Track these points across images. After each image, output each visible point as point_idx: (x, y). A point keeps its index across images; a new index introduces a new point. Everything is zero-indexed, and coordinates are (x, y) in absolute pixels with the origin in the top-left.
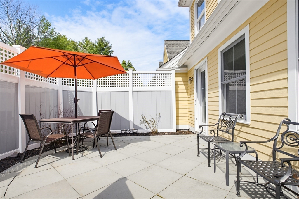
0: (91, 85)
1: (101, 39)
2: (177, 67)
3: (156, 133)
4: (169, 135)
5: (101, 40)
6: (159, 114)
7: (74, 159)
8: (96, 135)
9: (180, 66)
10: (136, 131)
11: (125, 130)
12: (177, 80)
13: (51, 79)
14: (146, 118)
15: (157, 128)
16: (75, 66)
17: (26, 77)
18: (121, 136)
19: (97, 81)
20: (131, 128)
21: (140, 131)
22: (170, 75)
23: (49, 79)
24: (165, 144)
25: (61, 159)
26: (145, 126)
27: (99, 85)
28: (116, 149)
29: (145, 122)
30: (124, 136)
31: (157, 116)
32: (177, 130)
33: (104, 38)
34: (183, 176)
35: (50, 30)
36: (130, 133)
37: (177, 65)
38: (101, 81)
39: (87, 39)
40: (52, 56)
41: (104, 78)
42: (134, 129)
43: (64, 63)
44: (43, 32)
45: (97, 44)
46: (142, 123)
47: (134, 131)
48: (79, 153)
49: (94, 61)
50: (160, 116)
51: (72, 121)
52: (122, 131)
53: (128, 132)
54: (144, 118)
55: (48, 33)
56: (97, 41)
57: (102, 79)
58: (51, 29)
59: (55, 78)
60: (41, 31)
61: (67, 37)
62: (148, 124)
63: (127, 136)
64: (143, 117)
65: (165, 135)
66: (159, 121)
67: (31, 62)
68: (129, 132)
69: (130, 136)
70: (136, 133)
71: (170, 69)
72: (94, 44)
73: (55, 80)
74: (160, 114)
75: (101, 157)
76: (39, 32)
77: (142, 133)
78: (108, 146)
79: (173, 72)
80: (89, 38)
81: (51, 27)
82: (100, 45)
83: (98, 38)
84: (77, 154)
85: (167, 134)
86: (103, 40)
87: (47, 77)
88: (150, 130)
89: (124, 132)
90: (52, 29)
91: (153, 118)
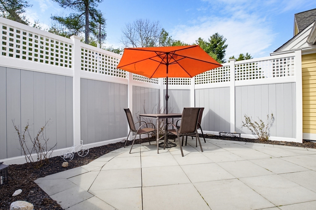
0: (189, 83)
1: (214, 35)
2: (307, 45)
3: (265, 141)
4: (287, 145)
5: (214, 37)
6: (272, 115)
7: (159, 152)
8: (179, 132)
9: (313, 43)
10: (238, 135)
11: (224, 133)
12: (305, 66)
13: (154, 80)
14: (250, 119)
15: (269, 134)
16: (167, 64)
17: (134, 79)
18: (218, 139)
19: (196, 78)
20: (232, 130)
21: (243, 136)
22: (293, 59)
23: (152, 80)
24: (271, 156)
25: (150, 151)
26: (250, 129)
27: (197, 82)
28: (202, 151)
29: (250, 124)
30: (221, 139)
31: (269, 118)
32: (304, 141)
33: (217, 34)
34: (274, 206)
35: (167, 40)
36: (230, 137)
37: (307, 43)
38: (199, 77)
39: (201, 40)
40: (149, 58)
41: (202, 74)
42: (235, 132)
43: (161, 63)
44: (163, 42)
45: (210, 42)
46: (245, 126)
47: (235, 135)
48: (166, 149)
49: (185, 57)
50: (273, 118)
51: (158, 116)
52: (220, 133)
53: (227, 135)
54: (248, 120)
55: (166, 42)
56: (210, 39)
57: (200, 75)
58: (168, 38)
59: (157, 78)
60: (161, 42)
61: (181, 41)
62: (254, 128)
63: (225, 140)
64: (247, 117)
65: (279, 144)
66: (271, 125)
67: (135, 64)
68: (229, 135)
69: (229, 140)
70: (237, 138)
71: (293, 51)
72: (207, 43)
73: (157, 81)
74: (274, 116)
75: (183, 156)
76: (160, 43)
77: (246, 139)
78: (197, 147)
79: (298, 54)
80: (202, 38)
81: (168, 37)
82: (213, 42)
83: (211, 36)
84: (164, 149)
85: (283, 145)
86: (216, 37)
87: (151, 78)
88: (257, 136)
89: (223, 135)
90: (170, 38)
91: (261, 121)
